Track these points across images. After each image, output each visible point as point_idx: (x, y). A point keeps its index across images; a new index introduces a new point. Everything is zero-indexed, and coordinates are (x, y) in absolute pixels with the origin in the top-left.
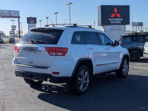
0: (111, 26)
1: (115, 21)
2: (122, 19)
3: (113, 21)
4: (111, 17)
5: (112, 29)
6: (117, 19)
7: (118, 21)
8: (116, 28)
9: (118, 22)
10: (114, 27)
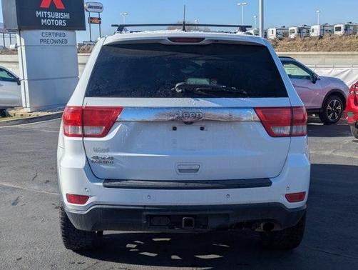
0: (42, 31)
1: (51, 18)
2: (67, 16)
3: (47, 18)
4: (41, 6)
5: (45, 41)
6: (57, 15)
7: (58, 19)
8: (55, 38)
9: (60, 23)
10: (50, 34)
